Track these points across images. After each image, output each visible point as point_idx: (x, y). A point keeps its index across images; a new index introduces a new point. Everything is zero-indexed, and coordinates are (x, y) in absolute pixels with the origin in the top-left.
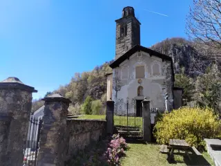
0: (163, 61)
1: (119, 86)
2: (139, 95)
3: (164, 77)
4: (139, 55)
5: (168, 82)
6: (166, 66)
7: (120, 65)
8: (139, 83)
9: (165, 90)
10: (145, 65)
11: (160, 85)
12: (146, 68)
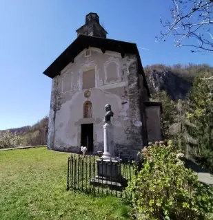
0: (123, 56)
1: (59, 104)
2: (86, 116)
3: (124, 84)
4: (88, 54)
5: (132, 91)
6: (128, 64)
7: (62, 72)
8: (86, 96)
9: (127, 106)
10: (96, 67)
11: (118, 97)
12: (97, 72)
